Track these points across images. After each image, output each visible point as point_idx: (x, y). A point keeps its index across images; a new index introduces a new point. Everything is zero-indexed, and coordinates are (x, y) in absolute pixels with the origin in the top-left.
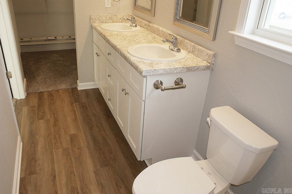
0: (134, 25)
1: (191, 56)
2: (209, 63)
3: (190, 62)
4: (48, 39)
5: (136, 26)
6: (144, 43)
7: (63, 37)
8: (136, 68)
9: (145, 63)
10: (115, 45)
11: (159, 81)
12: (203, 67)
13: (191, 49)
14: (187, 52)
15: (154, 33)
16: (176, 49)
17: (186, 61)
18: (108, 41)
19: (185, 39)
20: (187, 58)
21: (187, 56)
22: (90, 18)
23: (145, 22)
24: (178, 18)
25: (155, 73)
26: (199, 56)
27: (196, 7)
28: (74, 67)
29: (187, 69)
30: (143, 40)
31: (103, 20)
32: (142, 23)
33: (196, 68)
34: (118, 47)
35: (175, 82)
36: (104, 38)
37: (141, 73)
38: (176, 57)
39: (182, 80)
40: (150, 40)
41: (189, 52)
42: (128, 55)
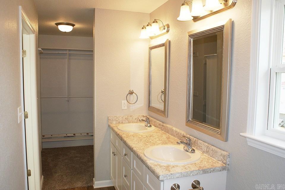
0: (149, 125)
1: (206, 156)
2: (224, 163)
3: (205, 163)
4: (67, 136)
5: (151, 126)
6: (159, 144)
7: (81, 134)
8: (153, 172)
9: (161, 166)
10: (132, 147)
11: (176, 185)
12: (219, 168)
13: (205, 149)
14: (202, 153)
15: (168, 133)
16: (190, 150)
17: (201, 162)
18: (125, 143)
19: (198, 139)
20: (202, 159)
21: (202, 157)
22: (108, 119)
23: (159, 122)
24: (190, 119)
25: (171, 177)
26: (214, 156)
27: (205, 102)
28: (90, 164)
29: (203, 171)
30: (158, 140)
31: (119, 121)
32: (156, 123)
33: (212, 169)
34: (135, 149)
35: (193, 185)
36: (121, 139)
37: (158, 177)
38: (191, 158)
39: (198, 183)
40: (165, 140)
41: (204, 152)
42: (145, 158)
